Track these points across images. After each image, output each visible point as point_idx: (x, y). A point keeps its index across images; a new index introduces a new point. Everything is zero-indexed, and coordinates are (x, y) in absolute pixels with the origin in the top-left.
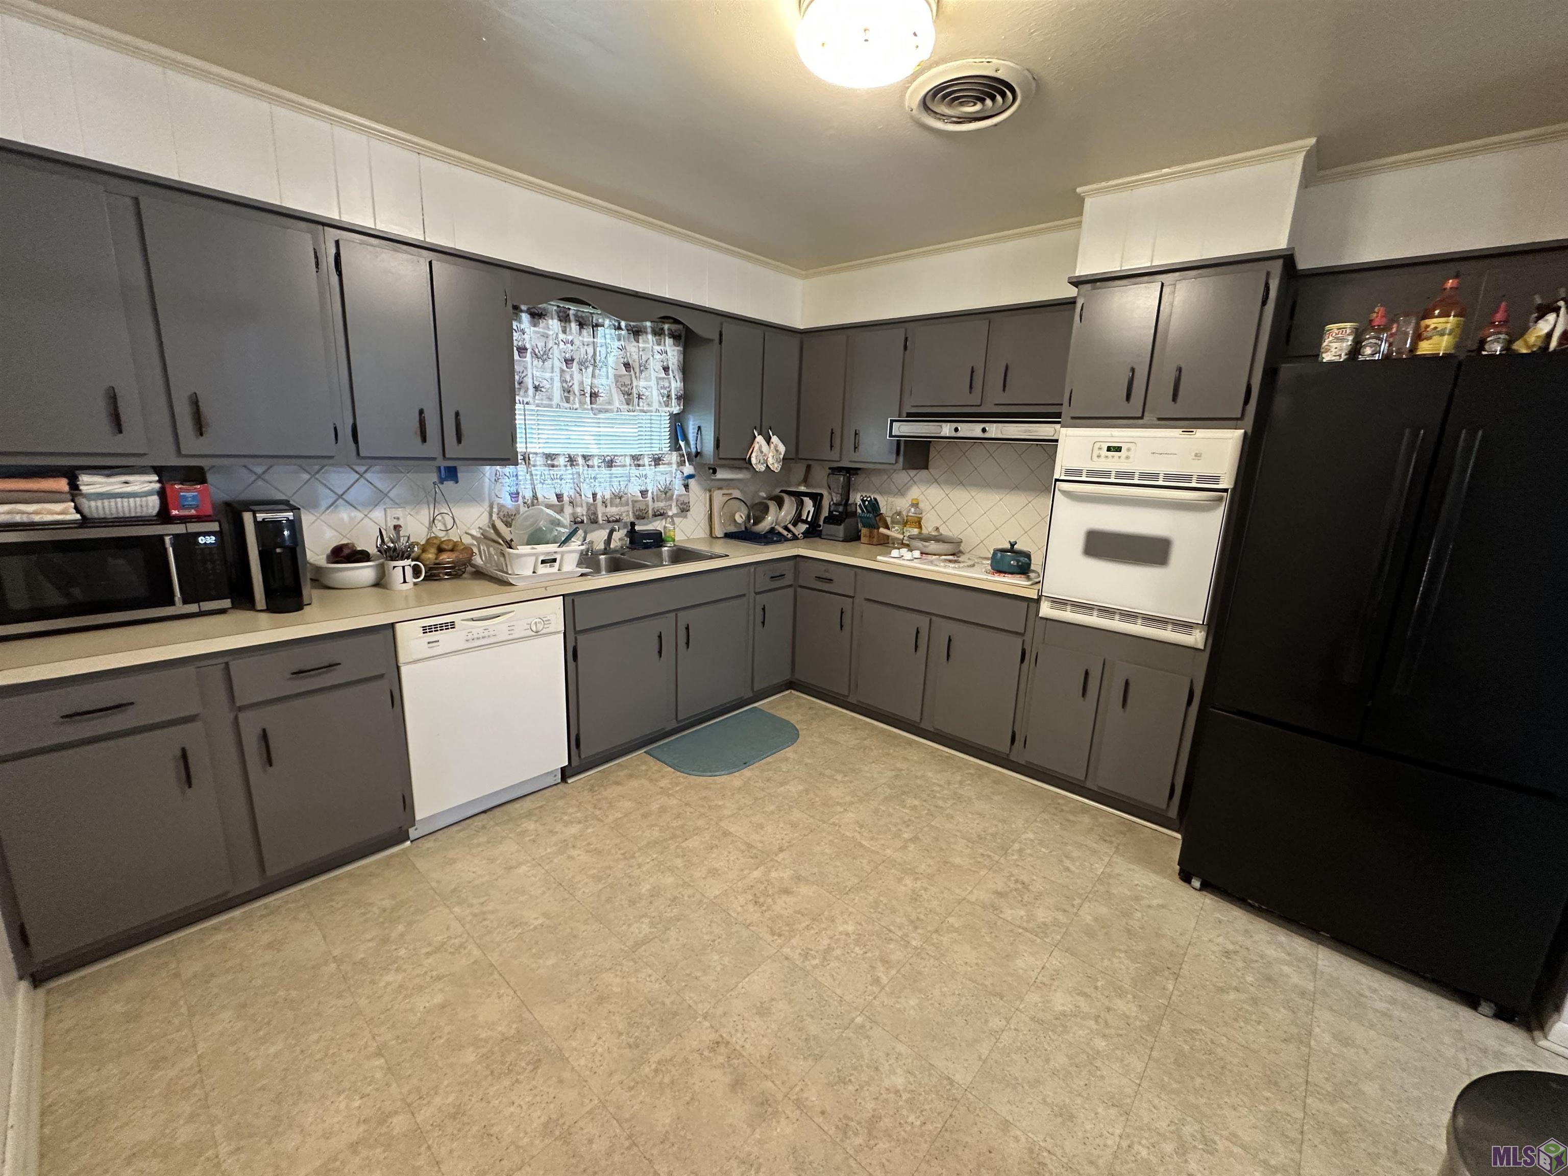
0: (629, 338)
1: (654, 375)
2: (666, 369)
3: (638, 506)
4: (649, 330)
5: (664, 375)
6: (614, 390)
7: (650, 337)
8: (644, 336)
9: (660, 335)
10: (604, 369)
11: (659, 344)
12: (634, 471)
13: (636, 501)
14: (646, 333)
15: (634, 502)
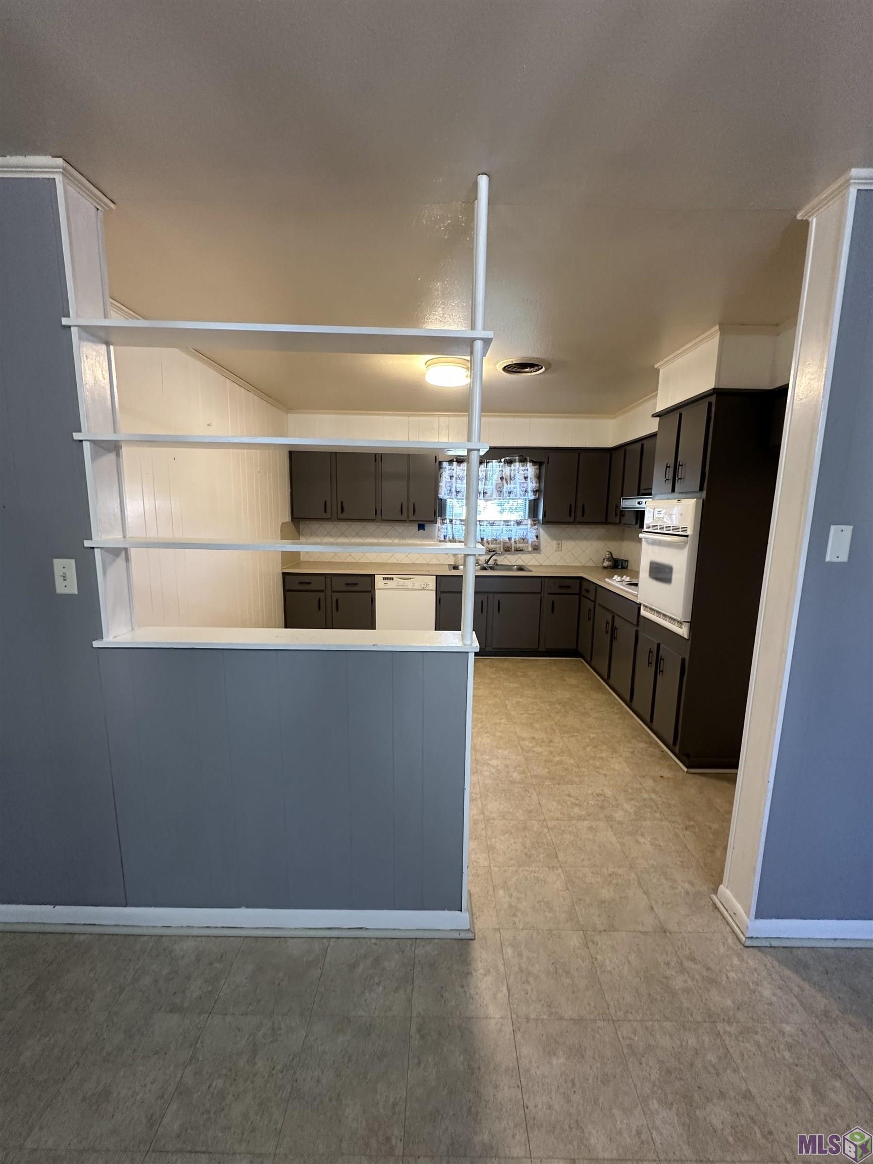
0: (505, 466)
1: (518, 481)
2: (526, 478)
3: (507, 545)
4: (517, 460)
5: (524, 481)
6: (494, 491)
7: (517, 464)
8: (514, 464)
9: (524, 462)
10: (491, 481)
11: (523, 466)
12: (505, 528)
13: (506, 543)
14: (515, 462)
15: (505, 543)
